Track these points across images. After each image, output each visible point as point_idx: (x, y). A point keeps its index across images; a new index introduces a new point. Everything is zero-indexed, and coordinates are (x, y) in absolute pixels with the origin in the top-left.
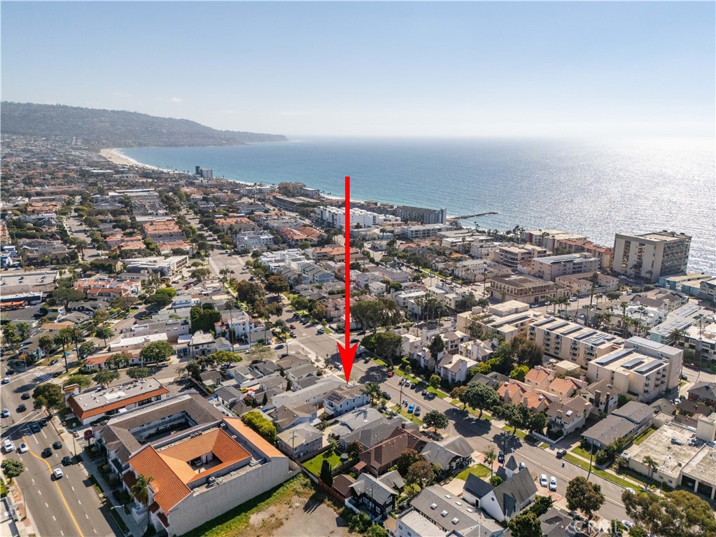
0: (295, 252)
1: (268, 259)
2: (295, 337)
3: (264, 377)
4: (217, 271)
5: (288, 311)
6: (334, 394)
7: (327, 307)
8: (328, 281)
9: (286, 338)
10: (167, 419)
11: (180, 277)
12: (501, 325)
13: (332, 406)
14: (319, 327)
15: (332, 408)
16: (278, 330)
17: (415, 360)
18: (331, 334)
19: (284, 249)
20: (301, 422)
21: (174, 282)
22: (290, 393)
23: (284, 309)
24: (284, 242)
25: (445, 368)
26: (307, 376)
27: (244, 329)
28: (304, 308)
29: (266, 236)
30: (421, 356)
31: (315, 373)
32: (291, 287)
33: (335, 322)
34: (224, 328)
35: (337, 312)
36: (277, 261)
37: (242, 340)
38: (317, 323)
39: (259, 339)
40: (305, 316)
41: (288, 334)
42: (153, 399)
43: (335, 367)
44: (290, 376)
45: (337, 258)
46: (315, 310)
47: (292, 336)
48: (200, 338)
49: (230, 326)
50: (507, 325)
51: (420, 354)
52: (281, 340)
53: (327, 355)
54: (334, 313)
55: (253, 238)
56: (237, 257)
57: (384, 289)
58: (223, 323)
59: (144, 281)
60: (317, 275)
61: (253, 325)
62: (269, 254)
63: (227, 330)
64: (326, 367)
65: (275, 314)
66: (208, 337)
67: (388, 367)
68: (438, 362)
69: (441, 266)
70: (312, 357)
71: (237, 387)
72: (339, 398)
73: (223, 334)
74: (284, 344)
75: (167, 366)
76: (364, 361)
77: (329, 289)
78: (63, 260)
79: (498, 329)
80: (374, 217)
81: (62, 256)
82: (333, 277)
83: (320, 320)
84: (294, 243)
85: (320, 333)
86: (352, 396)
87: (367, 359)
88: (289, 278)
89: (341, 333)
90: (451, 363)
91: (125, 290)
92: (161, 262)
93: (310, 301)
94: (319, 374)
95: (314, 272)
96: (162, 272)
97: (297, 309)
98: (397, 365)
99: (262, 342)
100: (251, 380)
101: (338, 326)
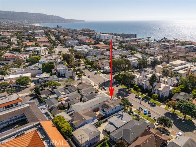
0: (86, 46)
1: (77, 48)
2: (85, 75)
3: (71, 93)
4: (58, 52)
5: (83, 66)
6: (105, 105)
7: (98, 64)
8: (98, 55)
9: (81, 76)
10: (14, 118)
11: (45, 54)
12: (178, 70)
13: (104, 111)
14: (96, 71)
15: (104, 113)
16: (78, 72)
17: (141, 86)
18: (100, 74)
19: (82, 45)
20: (87, 123)
21: (42, 56)
22: (81, 104)
23: (81, 65)
24: (83, 44)
25: (158, 90)
26: (91, 93)
27: (64, 72)
28: (89, 64)
29: (76, 42)
30: (144, 84)
31: (94, 92)
32: (84, 57)
33: (102, 70)
34: (56, 71)
35: (102, 66)
36: (79, 49)
37: (63, 76)
38: (95, 70)
39: (70, 76)
40: (90, 67)
41: (82, 74)
42: (14, 105)
43: (103, 89)
44: (83, 93)
45: (101, 48)
46: (93, 65)
47: (84, 75)
48: (45, 75)
49: (58, 71)
50: (180, 70)
51: (144, 83)
52: (79, 76)
53: (100, 83)
54: (101, 66)
55: (72, 42)
56: (66, 48)
57: (120, 57)
58: (55, 69)
59: (30, 55)
60: (94, 53)
61: (68, 70)
62: (77, 47)
63: (56, 72)
64: (99, 89)
65: (78, 66)
66: (48, 75)
67: (128, 89)
68: (153, 87)
69: (140, 50)
70: (93, 84)
71: (57, 98)
72: (108, 107)
73: (55, 74)
74: (81, 78)
75: (28, 87)
76: (116, 86)
77: (99, 58)
78: (4, 48)
79: (177, 72)
80: (113, 37)
81: (4, 47)
82: (100, 54)
83: (96, 69)
84: (86, 44)
85: (96, 74)
86: (115, 106)
87: (118, 85)
88: (84, 54)
89: (105, 74)
90: (160, 87)
91: (21, 57)
92: (38, 49)
93: (92, 62)
94: (96, 92)
95: (93, 52)
96: (38, 52)
97: (87, 65)
98: (132, 88)
99: (71, 77)
100: (64, 95)
101: (103, 71)
